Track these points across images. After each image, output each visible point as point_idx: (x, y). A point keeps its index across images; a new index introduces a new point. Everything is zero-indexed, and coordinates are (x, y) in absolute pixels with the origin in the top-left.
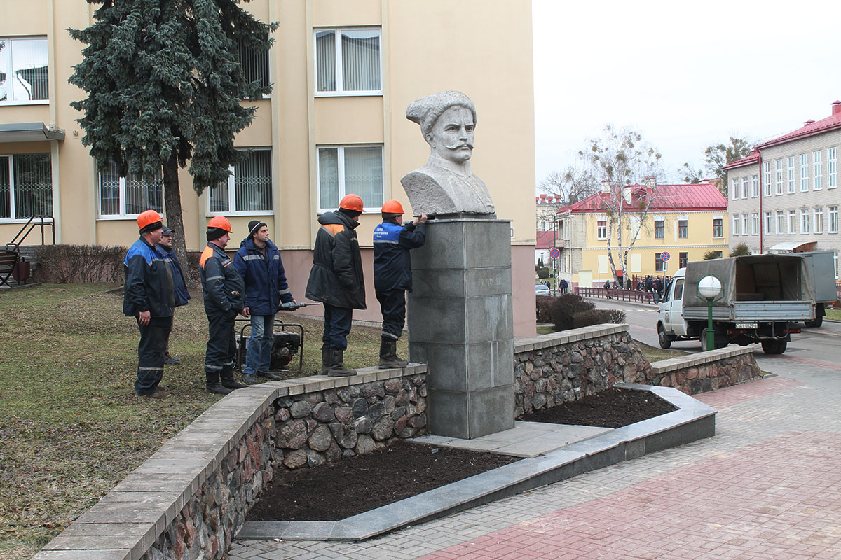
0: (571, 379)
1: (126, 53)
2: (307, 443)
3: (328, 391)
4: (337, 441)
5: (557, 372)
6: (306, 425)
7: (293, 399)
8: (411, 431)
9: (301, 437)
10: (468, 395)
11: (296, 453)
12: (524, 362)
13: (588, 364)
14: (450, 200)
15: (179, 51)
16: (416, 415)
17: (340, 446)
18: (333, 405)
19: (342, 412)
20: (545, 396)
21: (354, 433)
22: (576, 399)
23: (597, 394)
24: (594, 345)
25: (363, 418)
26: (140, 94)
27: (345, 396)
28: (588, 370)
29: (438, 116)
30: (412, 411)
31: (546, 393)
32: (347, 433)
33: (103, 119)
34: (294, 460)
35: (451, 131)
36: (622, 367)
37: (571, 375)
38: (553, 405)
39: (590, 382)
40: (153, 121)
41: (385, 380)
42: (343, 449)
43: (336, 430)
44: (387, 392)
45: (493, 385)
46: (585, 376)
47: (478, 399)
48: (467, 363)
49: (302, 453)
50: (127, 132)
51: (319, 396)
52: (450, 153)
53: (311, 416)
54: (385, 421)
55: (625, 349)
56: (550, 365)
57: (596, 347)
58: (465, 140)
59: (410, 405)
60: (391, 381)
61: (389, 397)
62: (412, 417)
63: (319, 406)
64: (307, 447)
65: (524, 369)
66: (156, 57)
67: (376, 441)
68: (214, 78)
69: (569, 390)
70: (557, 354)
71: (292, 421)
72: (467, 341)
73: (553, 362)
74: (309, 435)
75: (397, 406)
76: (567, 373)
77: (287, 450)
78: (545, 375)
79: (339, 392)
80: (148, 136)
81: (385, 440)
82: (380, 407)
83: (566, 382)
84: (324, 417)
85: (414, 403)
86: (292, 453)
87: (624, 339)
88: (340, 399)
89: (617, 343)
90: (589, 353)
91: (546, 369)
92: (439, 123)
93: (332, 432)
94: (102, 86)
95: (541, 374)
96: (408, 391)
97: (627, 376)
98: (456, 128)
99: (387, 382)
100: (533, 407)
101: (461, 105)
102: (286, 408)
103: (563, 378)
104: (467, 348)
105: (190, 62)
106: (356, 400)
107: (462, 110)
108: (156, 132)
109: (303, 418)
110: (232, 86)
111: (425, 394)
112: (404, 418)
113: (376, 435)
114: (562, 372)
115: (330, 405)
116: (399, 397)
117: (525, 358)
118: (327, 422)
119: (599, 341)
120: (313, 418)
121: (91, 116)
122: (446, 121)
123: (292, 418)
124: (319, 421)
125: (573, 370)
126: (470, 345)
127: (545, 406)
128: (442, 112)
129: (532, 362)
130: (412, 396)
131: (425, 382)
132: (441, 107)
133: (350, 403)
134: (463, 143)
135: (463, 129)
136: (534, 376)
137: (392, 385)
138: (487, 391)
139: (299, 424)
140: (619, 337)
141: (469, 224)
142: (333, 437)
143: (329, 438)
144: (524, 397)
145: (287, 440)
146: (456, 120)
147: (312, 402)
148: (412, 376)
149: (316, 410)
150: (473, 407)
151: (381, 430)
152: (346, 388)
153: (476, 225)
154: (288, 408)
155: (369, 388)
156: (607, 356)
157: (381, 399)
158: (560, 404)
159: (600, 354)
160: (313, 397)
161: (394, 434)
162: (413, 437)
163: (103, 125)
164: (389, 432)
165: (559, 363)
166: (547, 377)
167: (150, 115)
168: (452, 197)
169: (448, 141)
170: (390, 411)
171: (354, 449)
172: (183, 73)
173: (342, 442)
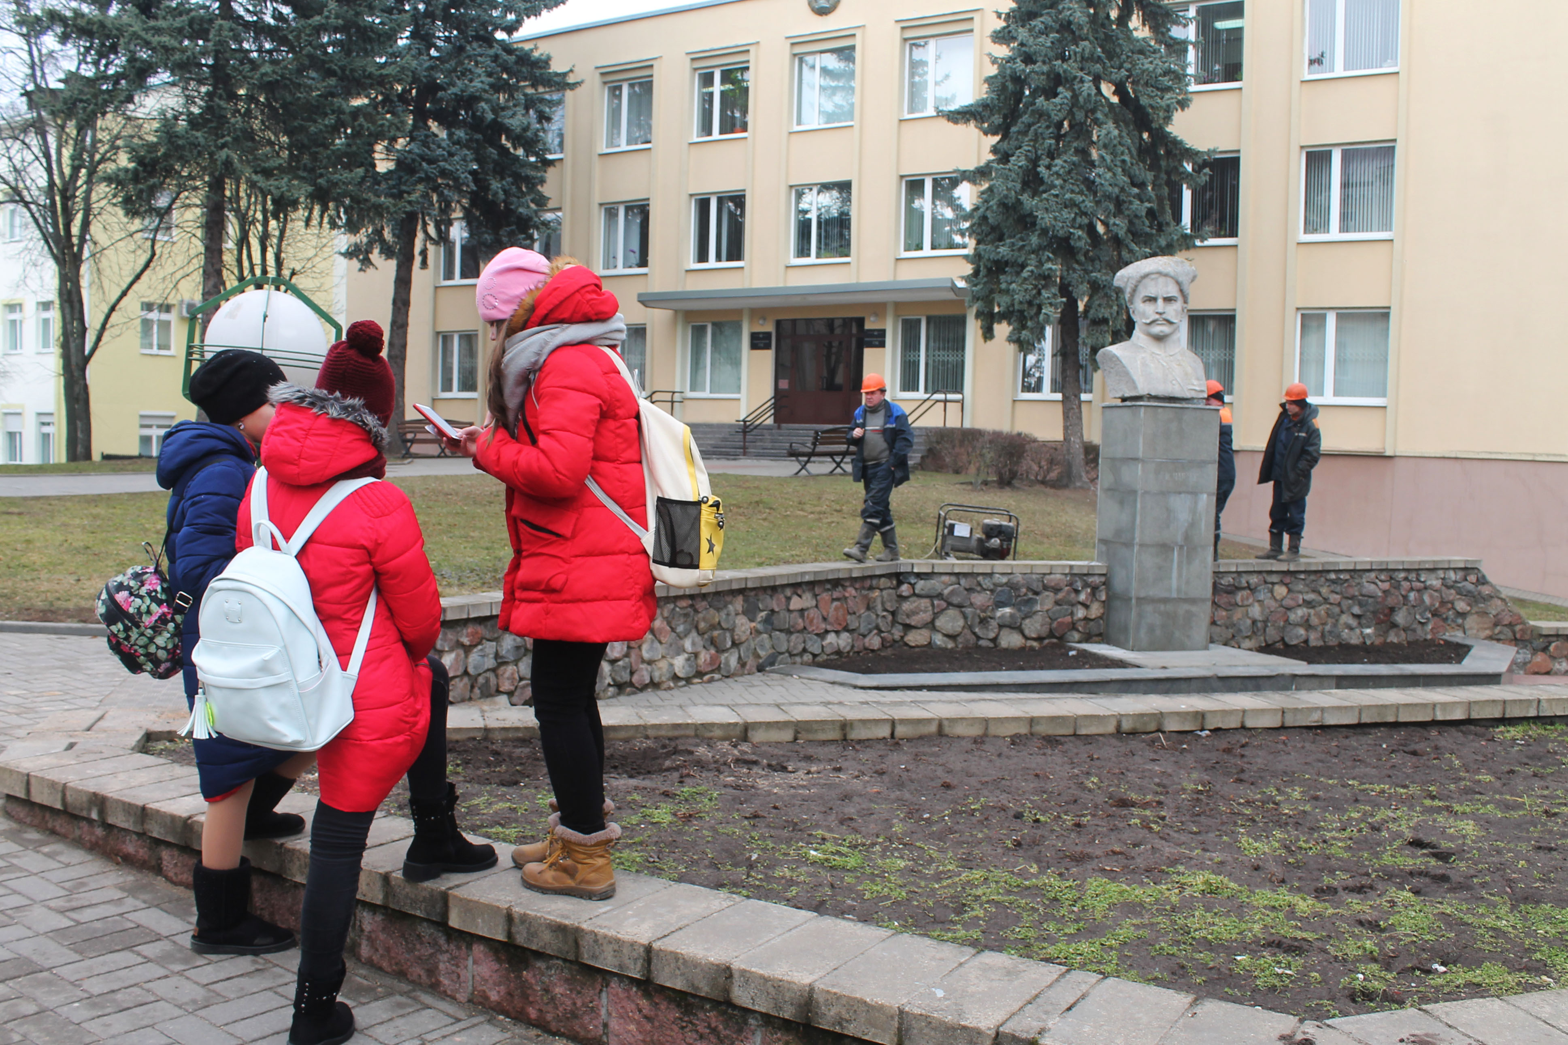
0: (1357, 617)
1: (1006, 197)
2: (932, 622)
3: (965, 575)
4: (971, 628)
5: (1331, 604)
6: (933, 605)
7: (919, 575)
8: (1076, 636)
9: (926, 616)
10: (1134, 601)
11: (919, 631)
12: (1273, 584)
13: (1390, 601)
14: (1133, 382)
15: (1072, 192)
16: (1086, 619)
17: (974, 634)
18: (970, 590)
19: (979, 599)
20: (1307, 630)
21: (994, 624)
22: (1365, 643)
23: (1409, 643)
24: (1406, 579)
25: (1008, 610)
26: (1024, 246)
27: (987, 583)
28: (1392, 610)
29: (1136, 286)
30: (1081, 613)
31: (1307, 625)
32: (983, 621)
33: (986, 276)
34: (916, 638)
35: (1147, 303)
36: (1463, 615)
37: (1356, 610)
38: (1320, 643)
39: (1394, 625)
40: (1036, 279)
41: (1045, 574)
42: (979, 638)
43: (970, 617)
44: (1046, 588)
45: (1174, 595)
46: (1385, 615)
47: (1149, 608)
48: (1135, 565)
49: (925, 633)
50: (1007, 291)
51: (953, 579)
52: (1145, 327)
53: (940, 596)
54: (1038, 618)
55: (1469, 592)
56: (1320, 593)
57: (1410, 581)
58: (1160, 314)
59: (1080, 606)
60: (1052, 576)
61: (1047, 593)
62: (1080, 620)
63: (951, 588)
64: (931, 625)
65: (1271, 591)
66: (1041, 201)
67: (1027, 638)
68: (1114, 224)
69: (1351, 629)
70: (1333, 582)
71: (914, 598)
72: (1137, 540)
73: (1324, 591)
74: (936, 615)
75: (1057, 603)
76: (1349, 608)
77: (908, 627)
78: (1308, 604)
79: (980, 578)
80: (1028, 297)
81: (1039, 639)
82: (1030, 602)
83: (1345, 618)
84: (956, 600)
85: (1086, 606)
86: (914, 631)
87: (1472, 578)
88: (979, 584)
89: (1456, 582)
90: (1397, 586)
91: (1311, 596)
92: (1137, 294)
93: (965, 617)
94: (987, 236)
95: (1301, 602)
96: (1077, 592)
97: (1471, 628)
98: (1152, 299)
99: (1047, 577)
100: (1283, 639)
101: (1160, 273)
102: (910, 583)
103: (1342, 612)
104: (1136, 548)
105: (1082, 206)
106: (999, 589)
107: (1162, 280)
108: (1039, 293)
109: (930, 597)
110: (1147, 234)
111: (1103, 598)
112: (1068, 619)
113: (1027, 632)
114: (1339, 604)
115: (966, 589)
116: (1060, 596)
117: (1275, 578)
118: (960, 606)
119: (1418, 575)
120: (943, 599)
121: (976, 273)
122: (1143, 292)
123: (914, 594)
124: (950, 604)
125: (1361, 605)
126: (1141, 545)
127: (1306, 641)
128: (1139, 282)
129: (1286, 585)
130: (1082, 597)
131: (1104, 584)
132: (1138, 276)
133: (992, 591)
134: (1157, 316)
135: (1160, 301)
136: (1288, 602)
137: (1051, 580)
138: (1165, 601)
139: (925, 603)
140: (1460, 574)
141: (1149, 409)
142: (966, 622)
143: (961, 622)
144: (1266, 626)
145: (908, 616)
146: (1152, 291)
147: (944, 583)
148: (1085, 575)
149: (946, 592)
150: (1140, 616)
151: (1034, 626)
152: (991, 575)
153: (1160, 410)
154: (913, 585)
155: (1019, 578)
156: (1431, 596)
157: (1036, 593)
158: (1331, 643)
159: (1419, 591)
160: (945, 578)
161: (1051, 635)
162: (1079, 642)
163: (985, 283)
164: (1044, 631)
165: (1337, 593)
166: (1313, 607)
167: (1032, 272)
168: (1135, 378)
169: (1144, 315)
170: (1046, 608)
171: (994, 640)
172: (1074, 219)
173: (977, 630)
